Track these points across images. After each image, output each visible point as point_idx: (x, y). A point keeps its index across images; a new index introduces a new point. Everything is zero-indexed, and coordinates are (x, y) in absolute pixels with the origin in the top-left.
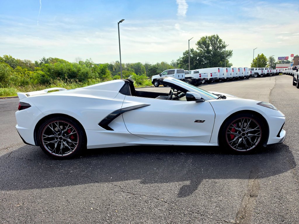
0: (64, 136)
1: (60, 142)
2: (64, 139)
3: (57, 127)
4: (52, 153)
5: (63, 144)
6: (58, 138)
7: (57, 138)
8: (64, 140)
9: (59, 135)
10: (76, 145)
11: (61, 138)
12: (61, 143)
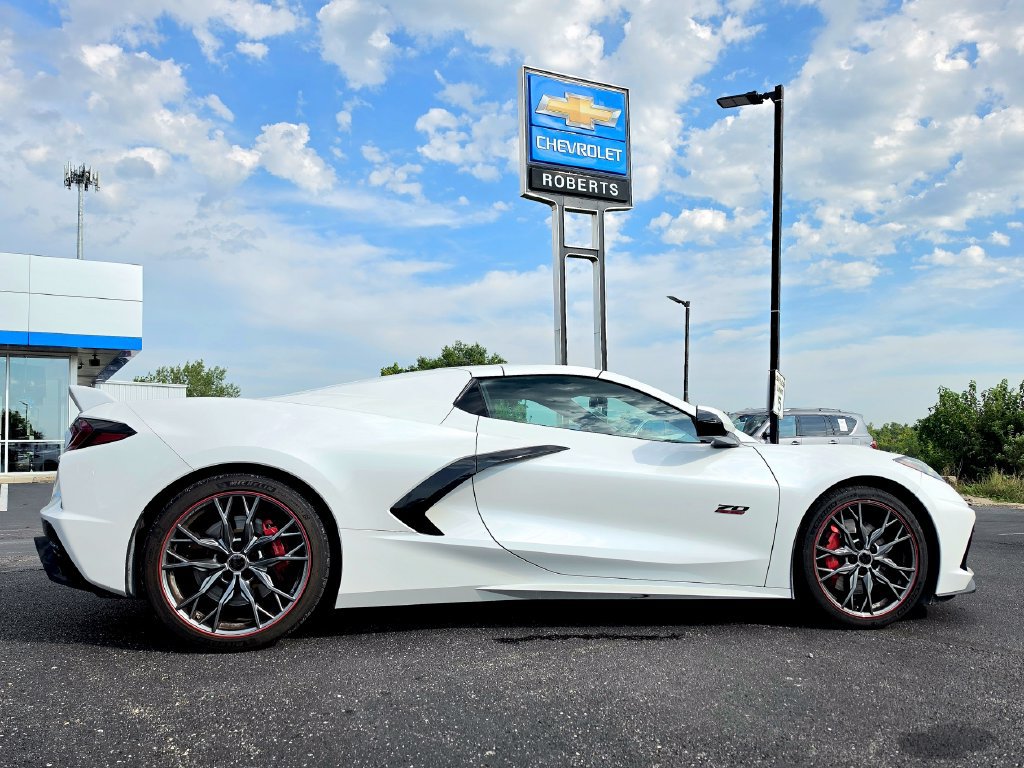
0: (253, 556)
1: (228, 576)
2: (248, 570)
3: (244, 513)
4: (177, 609)
5: (237, 586)
6: (227, 557)
7: (222, 558)
8: (247, 574)
9: (238, 547)
10: (284, 606)
11: (238, 564)
12: (230, 580)
